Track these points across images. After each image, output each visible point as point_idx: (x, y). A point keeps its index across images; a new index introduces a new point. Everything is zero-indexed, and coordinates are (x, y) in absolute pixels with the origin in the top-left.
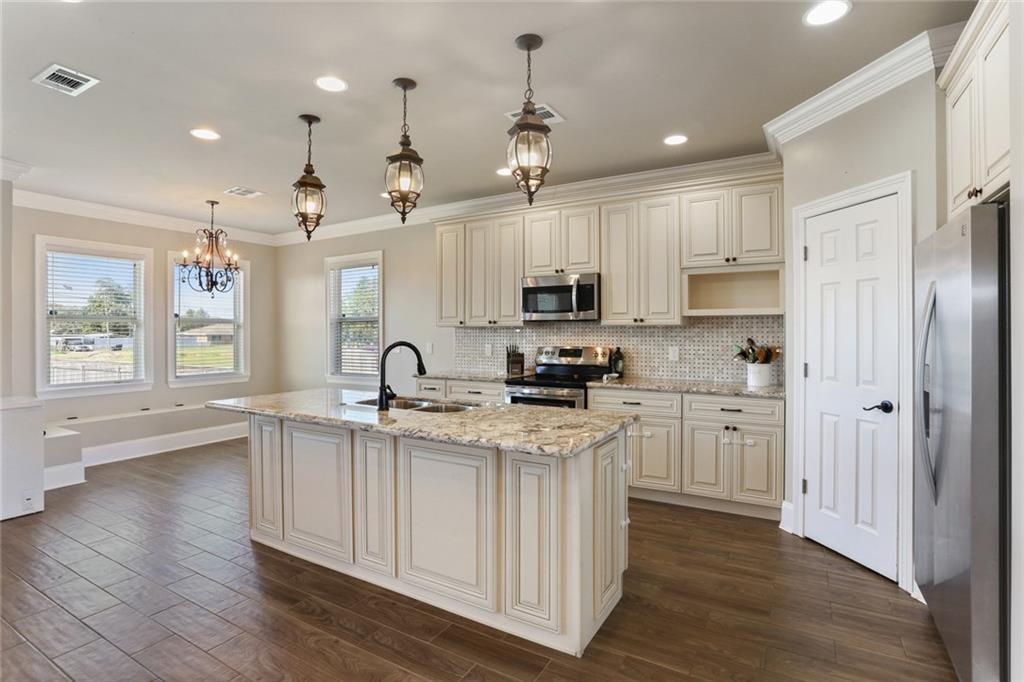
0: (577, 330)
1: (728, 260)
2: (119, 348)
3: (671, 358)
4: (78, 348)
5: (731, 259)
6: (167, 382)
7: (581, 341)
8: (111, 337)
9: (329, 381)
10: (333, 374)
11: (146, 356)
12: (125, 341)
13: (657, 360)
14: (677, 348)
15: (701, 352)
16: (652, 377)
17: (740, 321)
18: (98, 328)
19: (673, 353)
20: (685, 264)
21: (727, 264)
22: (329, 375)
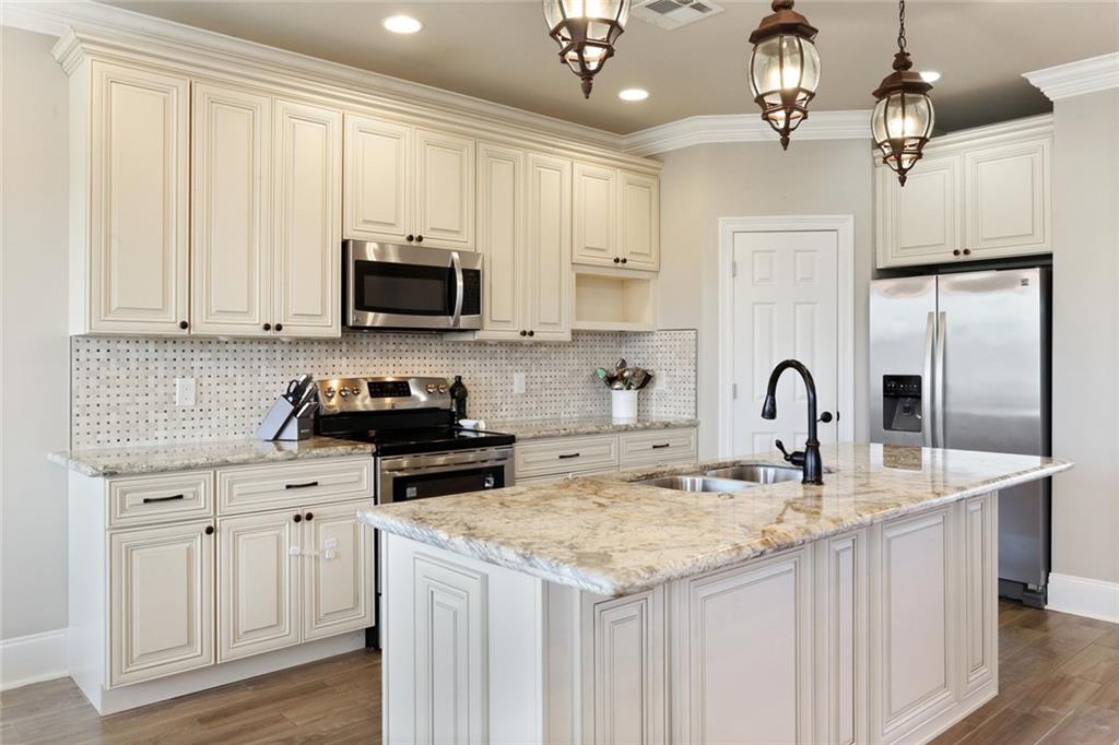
0: (385, 347)
1: (617, 261)
3: (516, 392)
5: (621, 259)
7: (391, 368)
13: (499, 394)
14: (523, 375)
15: (548, 380)
16: (494, 419)
17: (585, 338)
19: (518, 381)
20: (577, 259)
21: (614, 264)
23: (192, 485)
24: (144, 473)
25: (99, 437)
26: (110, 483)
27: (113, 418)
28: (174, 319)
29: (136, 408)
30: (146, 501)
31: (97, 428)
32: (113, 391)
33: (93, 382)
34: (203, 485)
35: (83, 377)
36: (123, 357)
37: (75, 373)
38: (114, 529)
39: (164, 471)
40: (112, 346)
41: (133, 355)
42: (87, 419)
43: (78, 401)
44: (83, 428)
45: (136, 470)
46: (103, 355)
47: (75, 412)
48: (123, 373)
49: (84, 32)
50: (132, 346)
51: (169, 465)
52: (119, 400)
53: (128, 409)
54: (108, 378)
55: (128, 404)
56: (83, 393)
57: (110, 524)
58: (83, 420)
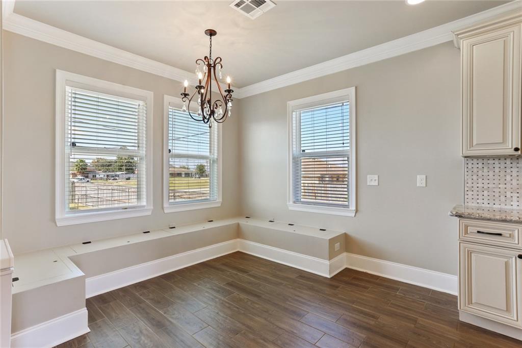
2: (128, 179)
4: (112, 179)
6: (163, 208)
8: (126, 174)
9: (290, 208)
10: (294, 202)
11: (147, 182)
12: (131, 175)
18: (120, 169)
22: (291, 203)
23: (510, 230)
24: (477, 219)
25: (478, 201)
26: (460, 220)
27: (486, 193)
28: (510, 147)
29: (499, 190)
30: (478, 232)
31: (477, 197)
32: (486, 181)
33: (475, 177)
34: (517, 231)
35: (470, 175)
36: (491, 167)
37: (466, 173)
38: (462, 241)
39: (489, 220)
40: (485, 161)
41: (497, 165)
42: (472, 193)
43: (468, 185)
44: (470, 196)
45: (472, 216)
46: (480, 165)
47: (466, 189)
48: (491, 173)
49: (457, 31)
50: (497, 162)
51: (492, 217)
52: (489, 186)
53: (494, 190)
54: (483, 175)
55: (494, 188)
56: (470, 181)
57: (459, 238)
58: (470, 193)
